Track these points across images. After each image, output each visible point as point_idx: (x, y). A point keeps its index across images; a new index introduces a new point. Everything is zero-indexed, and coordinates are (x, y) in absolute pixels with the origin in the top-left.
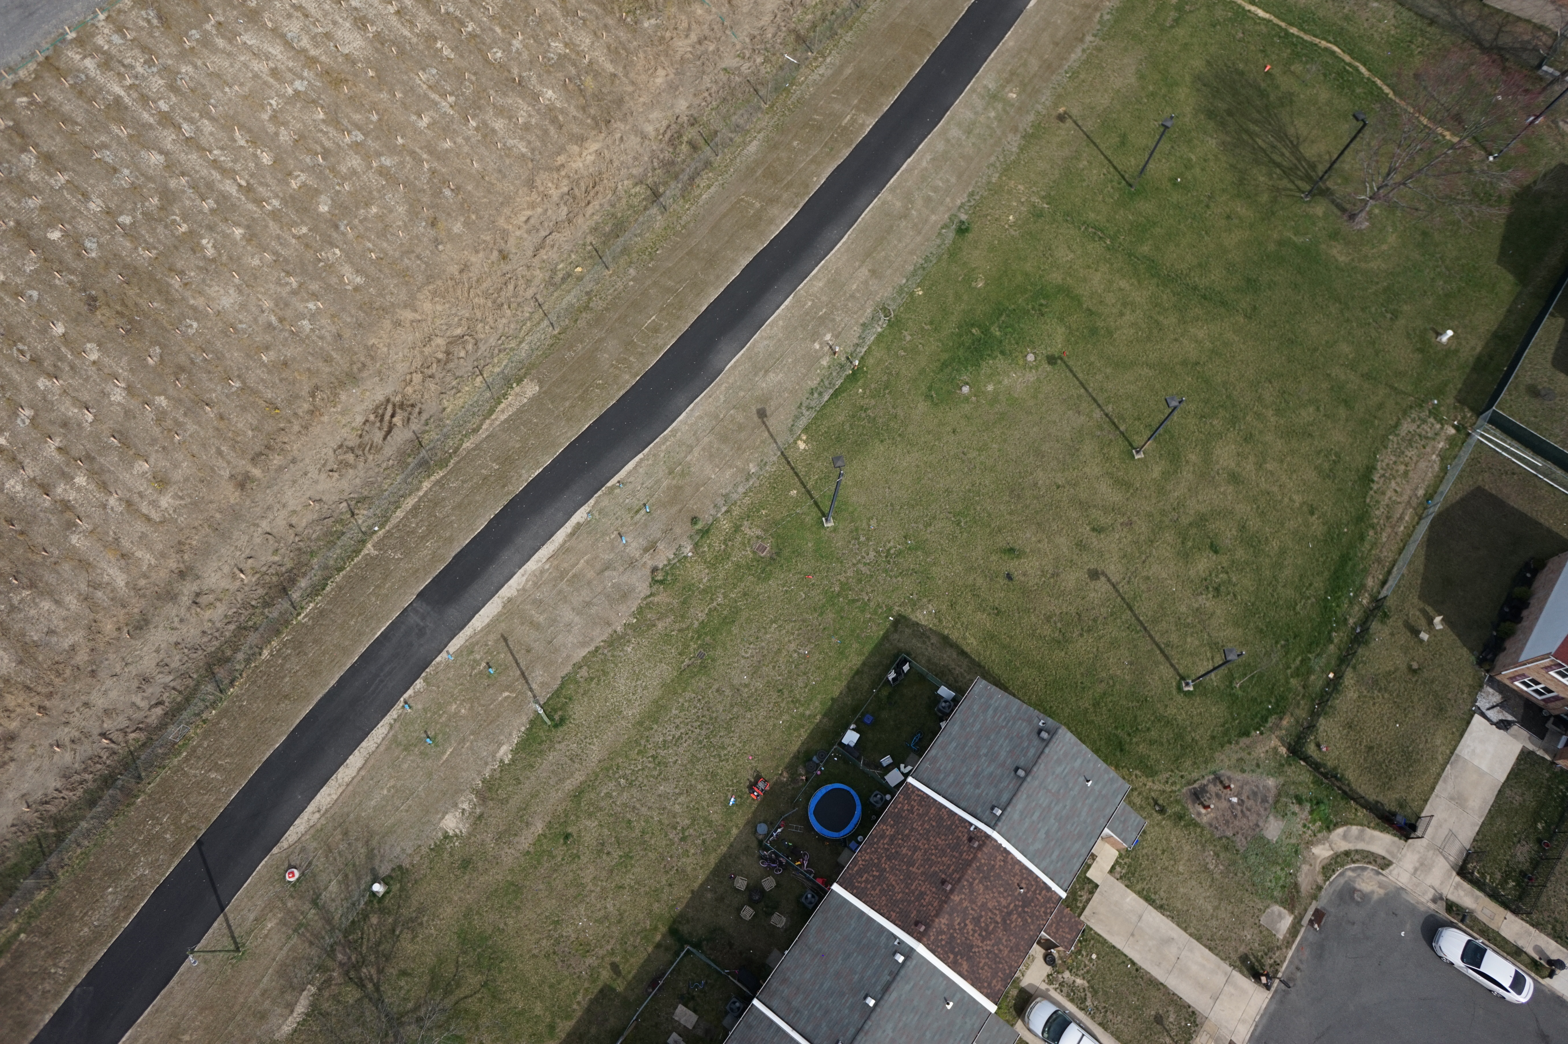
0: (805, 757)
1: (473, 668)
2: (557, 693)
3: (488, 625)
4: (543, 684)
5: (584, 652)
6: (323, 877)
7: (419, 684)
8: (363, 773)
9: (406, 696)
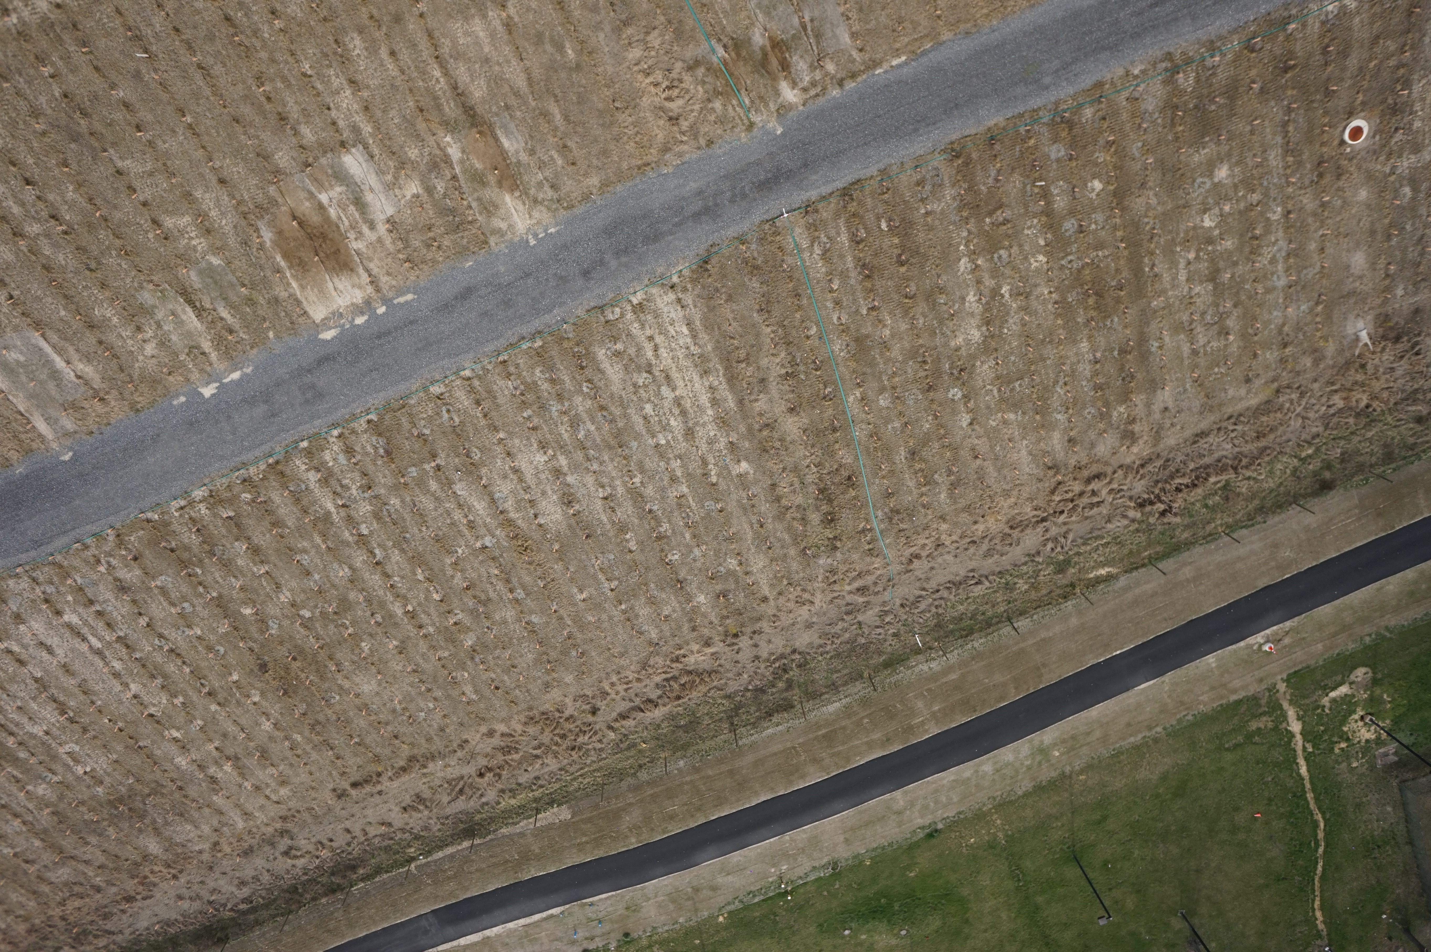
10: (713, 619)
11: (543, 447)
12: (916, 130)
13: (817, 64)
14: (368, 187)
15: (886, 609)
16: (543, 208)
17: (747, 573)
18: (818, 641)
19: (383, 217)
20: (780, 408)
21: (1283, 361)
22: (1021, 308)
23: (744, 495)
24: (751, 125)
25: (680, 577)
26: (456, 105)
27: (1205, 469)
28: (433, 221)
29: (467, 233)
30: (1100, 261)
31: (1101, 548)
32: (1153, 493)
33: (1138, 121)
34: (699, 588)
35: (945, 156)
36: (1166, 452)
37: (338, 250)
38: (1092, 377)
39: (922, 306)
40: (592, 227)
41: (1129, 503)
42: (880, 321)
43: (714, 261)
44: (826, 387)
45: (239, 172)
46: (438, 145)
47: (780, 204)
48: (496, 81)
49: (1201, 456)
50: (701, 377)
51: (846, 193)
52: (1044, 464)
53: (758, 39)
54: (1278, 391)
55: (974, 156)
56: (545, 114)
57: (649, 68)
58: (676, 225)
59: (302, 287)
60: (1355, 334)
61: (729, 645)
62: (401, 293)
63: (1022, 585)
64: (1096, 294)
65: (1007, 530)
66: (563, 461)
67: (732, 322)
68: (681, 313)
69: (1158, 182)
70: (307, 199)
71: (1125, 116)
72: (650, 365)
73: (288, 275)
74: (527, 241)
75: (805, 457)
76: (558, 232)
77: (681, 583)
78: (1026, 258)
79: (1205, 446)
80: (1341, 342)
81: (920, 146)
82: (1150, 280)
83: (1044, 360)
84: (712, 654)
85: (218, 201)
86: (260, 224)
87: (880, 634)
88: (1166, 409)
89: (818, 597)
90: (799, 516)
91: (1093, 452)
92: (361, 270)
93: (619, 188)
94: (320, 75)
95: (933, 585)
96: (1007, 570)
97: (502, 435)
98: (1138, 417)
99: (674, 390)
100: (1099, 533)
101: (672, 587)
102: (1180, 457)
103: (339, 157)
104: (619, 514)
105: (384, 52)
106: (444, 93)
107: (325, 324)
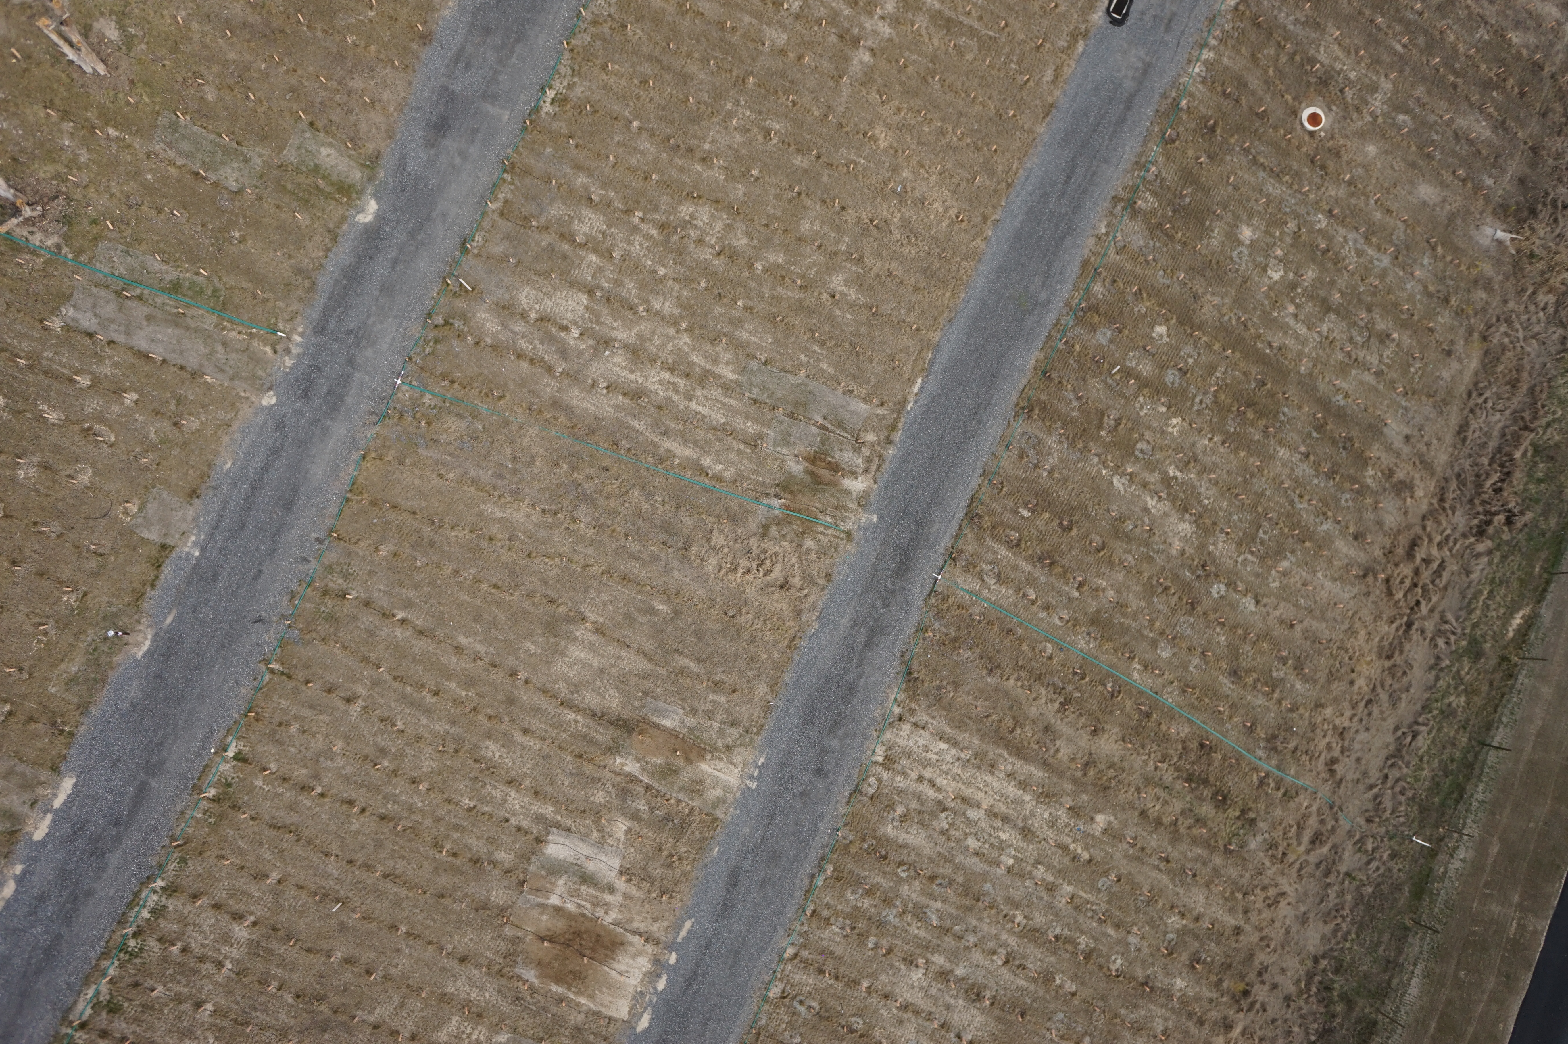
10: (1209, 995)
11: (911, 963)
12: (980, 421)
13: (858, 445)
14: (583, 858)
15: (1357, 837)
16: (739, 750)
17: (1197, 919)
18: (1328, 929)
19: (614, 874)
20: (1084, 740)
21: (1459, 313)
22: (1200, 474)
23: (1125, 846)
24: (849, 534)
25: (1141, 979)
26: (606, 728)
27: (1500, 452)
28: (658, 840)
29: (693, 826)
30: (1223, 380)
31: (1490, 602)
32: (1478, 513)
33: (1142, 259)
34: (1167, 974)
35: (1021, 419)
36: (1449, 471)
37: (598, 936)
38: (1316, 470)
39: (1119, 547)
40: (791, 729)
41: (1467, 542)
42: (1097, 590)
43: (915, 667)
44: (1104, 685)
45: (472, 939)
46: (614, 772)
47: (927, 573)
48: (622, 681)
49: (1484, 445)
50: (992, 773)
51: (971, 516)
52: (1356, 577)
53: (796, 467)
54: (1484, 338)
55: (1044, 397)
56: (681, 672)
57: (732, 564)
58: (858, 666)
59: (591, 997)
60: (1493, 240)
61: (1249, 1010)
62: (677, 927)
63: (1458, 701)
64: (1248, 406)
65: (1388, 664)
66: (939, 960)
67: (975, 703)
68: (927, 735)
69: (1204, 284)
70: (542, 914)
71: (1128, 266)
72: (940, 803)
73: (572, 996)
74: (749, 788)
75: (1145, 762)
76: (767, 758)
77: (1146, 984)
78: (1163, 432)
79: (1477, 434)
80: (1489, 257)
81: (994, 429)
82: (1279, 356)
83: (1262, 494)
84: (1243, 1033)
85: (470, 980)
86: (518, 970)
87: (1378, 868)
88: (1407, 438)
89: (1286, 885)
90: (1191, 821)
91: (1386, 528)
92: (630, 938)
93: (787, 677)
94: (482, 800)
95: (1375, 775)
96: (1428, 700)
97: (865, 984)
98: (1391, 465)
99: (979, 806)
100: (1472, 590)
101: (1142, 996)
102: (1467, 464)
103: (543, 854)
104: (1031, 966)
105: (519, 737)
106: (588, 726)
107: (634, 1015)
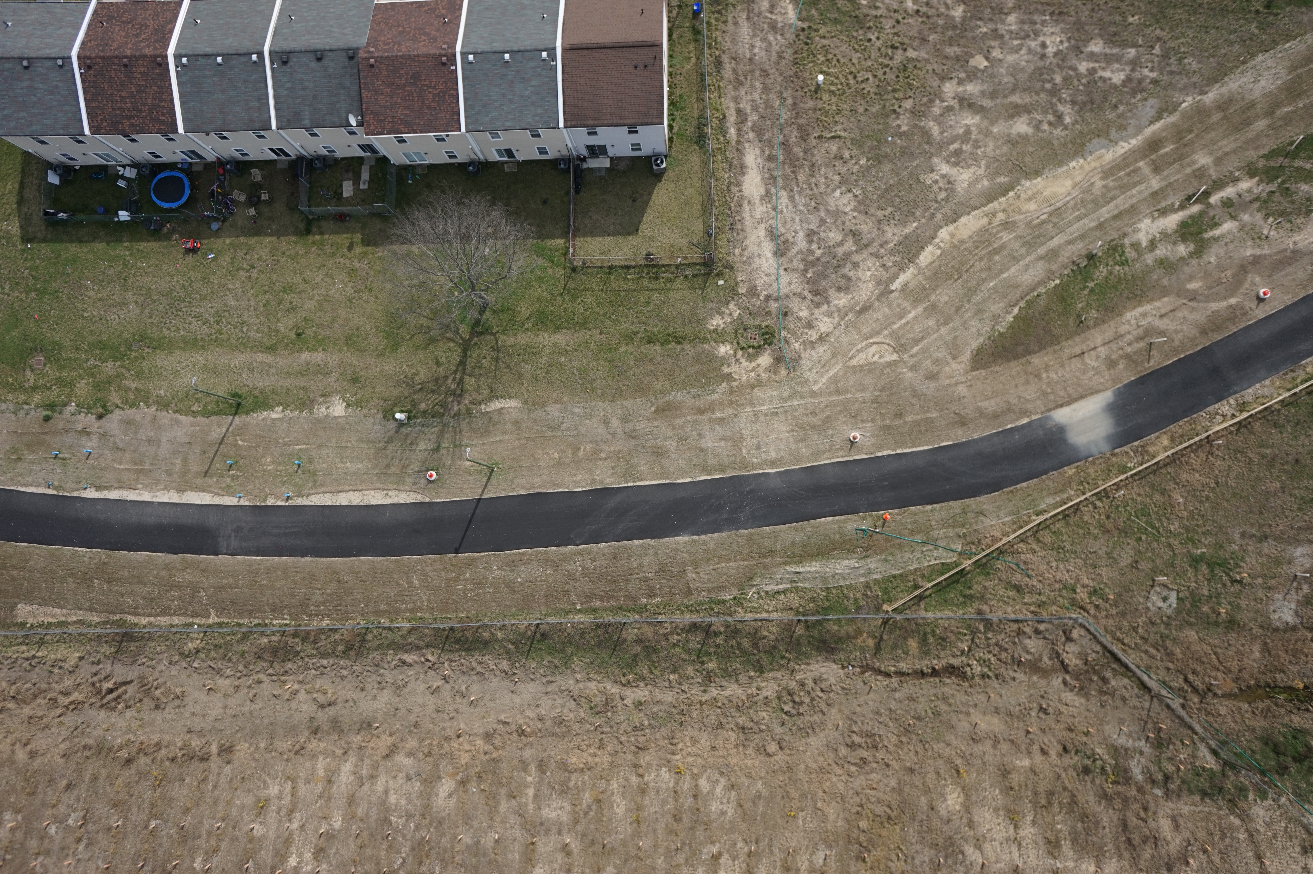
0: (156, 234)
1: (238, 477)
2: (219, 413)
3: (204, 491)
4: (219, 426)
5: (183, 418)
6: (421, 457)
7: (270, 502)
8: (347, 488)
9: (283, 504)
